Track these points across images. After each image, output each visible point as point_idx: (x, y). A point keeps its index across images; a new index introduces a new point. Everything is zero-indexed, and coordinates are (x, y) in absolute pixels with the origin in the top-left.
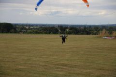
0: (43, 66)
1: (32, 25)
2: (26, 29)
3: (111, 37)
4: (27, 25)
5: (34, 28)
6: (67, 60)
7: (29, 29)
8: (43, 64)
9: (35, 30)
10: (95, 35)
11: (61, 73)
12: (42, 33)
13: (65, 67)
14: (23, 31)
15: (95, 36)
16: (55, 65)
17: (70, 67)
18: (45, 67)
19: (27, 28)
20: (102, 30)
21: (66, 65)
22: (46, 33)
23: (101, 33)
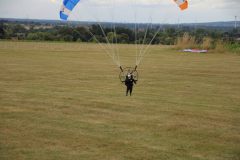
0: (61, 108)
1: (38, 23)
2: (24, 30)
3: (200, 49)
4: (26, 22)
5: (41, 30)
6: (111, 96)
7: (32, 30)
8: (61, 104)
9: (43, 34)
10: (168, 44)
11: (97, 122)
12: (58, 40)
13: (105, 111)
14: (19, 34)
15: (167, 47)
16: (86, 105)
17: (117, 110)
18: (65, 110)
19: (28, 28)
20: (182, 35)
21: (107, 106)
22: (67, 40)
23: (179, 41)
